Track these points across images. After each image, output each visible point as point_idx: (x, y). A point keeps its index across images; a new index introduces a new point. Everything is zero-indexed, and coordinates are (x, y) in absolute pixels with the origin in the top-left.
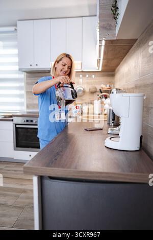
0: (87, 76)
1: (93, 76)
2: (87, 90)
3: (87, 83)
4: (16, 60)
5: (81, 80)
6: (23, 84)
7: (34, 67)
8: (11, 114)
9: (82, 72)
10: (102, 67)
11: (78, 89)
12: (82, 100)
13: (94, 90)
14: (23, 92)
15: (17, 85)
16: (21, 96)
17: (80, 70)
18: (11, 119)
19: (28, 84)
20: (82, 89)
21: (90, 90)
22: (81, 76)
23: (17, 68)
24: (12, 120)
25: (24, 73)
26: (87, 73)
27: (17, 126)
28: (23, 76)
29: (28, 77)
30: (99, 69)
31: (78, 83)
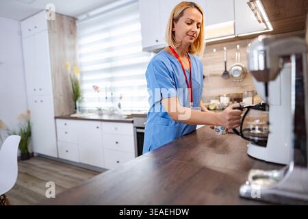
4: (139, 38)
5: (238, 55)
11: (233, 69)
12: (242, 87)
17: (234, 36)
18: (131, 120)
20: (240, 69)
22: (238, 46)
23: (141, 48)
24: (132, 122)
27: (137, 130)
30: (268, 29)
31: (233, 59)
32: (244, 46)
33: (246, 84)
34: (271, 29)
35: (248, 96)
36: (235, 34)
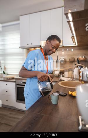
0: (68, 50)
1: (72, 50)
2: (68, 60)
3: (68, 55)
5: (63, 53)
7: (30, 45)
12: (64, 67)
13: (73, 60)
15: (19, 57)
17: (62, 46)
20: (64, 59)
21: (69, 60)
22: (63, 50)
24: (15, 82)
30: (76, 45)
31: (61, 55)
32: (66, 50)
33: (66, 66)
34: (77, 45)
35: (66, 71)
36: (62, 45)
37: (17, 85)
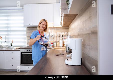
0: (56, 29)
1: (59, 29)
4: (23, 22)
6: (26, 33)
7: (31, 25)
8: (19, 48)
9: (54, 27)
10: (63, 25)
11: (52, 35)
14: (26, 37)
15: (23, 33)
16: (24, 39)
18: (20, 50)
19: (28, 33)
20: (54, 35)
22: (53, 29)
23: (23, 25)
25: (26, 28)
26: (56, 28)
27: (22, 53)
28: (26, 29)
29: (28, 30)
30: (61, 26)
32: (55, 29)
35: (55, 43)
37: (22, 52)
